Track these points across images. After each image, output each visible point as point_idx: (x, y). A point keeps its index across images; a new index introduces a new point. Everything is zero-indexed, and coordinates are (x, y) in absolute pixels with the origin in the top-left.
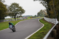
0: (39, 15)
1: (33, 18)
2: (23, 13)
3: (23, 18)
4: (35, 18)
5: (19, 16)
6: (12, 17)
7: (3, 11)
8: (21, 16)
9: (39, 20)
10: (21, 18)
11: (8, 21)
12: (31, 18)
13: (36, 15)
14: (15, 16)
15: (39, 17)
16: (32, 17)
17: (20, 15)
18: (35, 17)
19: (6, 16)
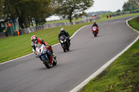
0: (128, 10)
1: (112, 18)
2: (89, 6)
3: (88, 18)
4: (118, 17)
5: (81, 15)
6: (64, 17)
7: (42, 4)
8: (84, 14)
9: (129, 22)
10: (84, 19)
11: (53, 27)
12: (109, 18)
13: (119, 11)
14: (71, 14)
15: (127, 15)
16: (110, 15)
17: (81, 13)
18: (119, 14)
19: (49, 15)
